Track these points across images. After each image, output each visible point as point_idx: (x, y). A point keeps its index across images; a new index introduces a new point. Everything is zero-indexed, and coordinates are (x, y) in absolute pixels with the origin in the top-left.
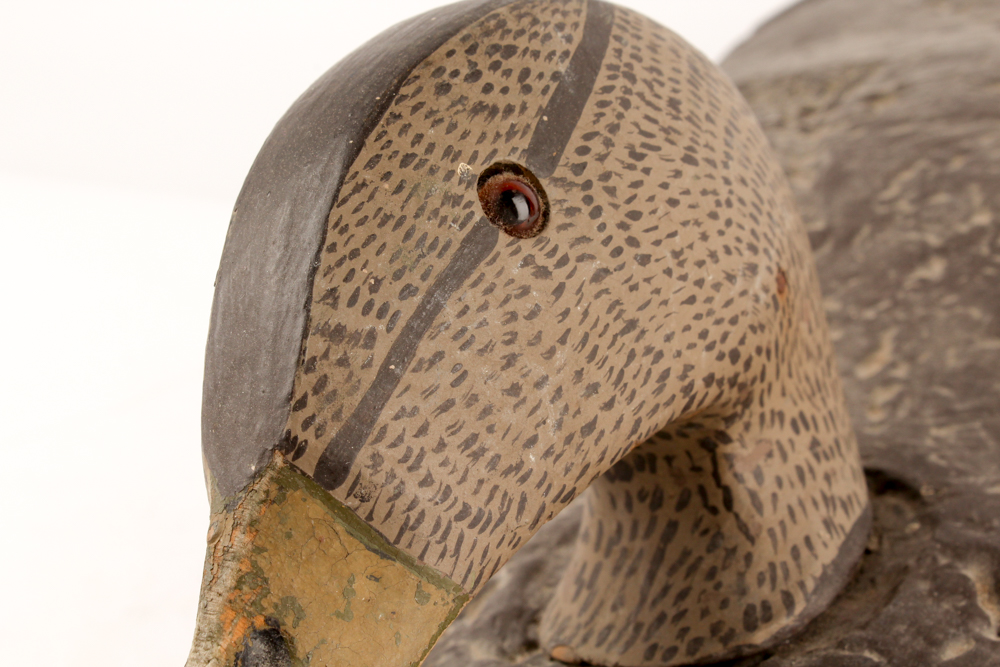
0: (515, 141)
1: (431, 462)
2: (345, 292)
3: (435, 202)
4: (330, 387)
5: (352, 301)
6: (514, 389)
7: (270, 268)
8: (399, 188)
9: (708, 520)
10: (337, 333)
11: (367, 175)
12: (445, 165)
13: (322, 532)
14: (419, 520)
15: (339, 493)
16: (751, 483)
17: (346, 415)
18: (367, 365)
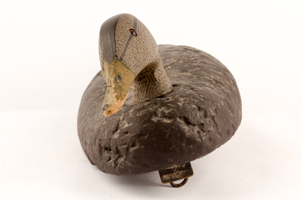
0: (132, 27)
1: (131, 59)
2: (119, 40)
3: (126, 32)
4: (120, 50)
5: (120, 41)
6: (138, 52)
7: (109, 39)
8: (122, 30)
9: (153, 83)
10: (119, 44)
11: (118, 29)
12: (126, 28)
13: (121, 66)
14: (131, 65)
15: (123, 61)
16: (158, 78)
17: (122, 53)
18: (123, 48)
